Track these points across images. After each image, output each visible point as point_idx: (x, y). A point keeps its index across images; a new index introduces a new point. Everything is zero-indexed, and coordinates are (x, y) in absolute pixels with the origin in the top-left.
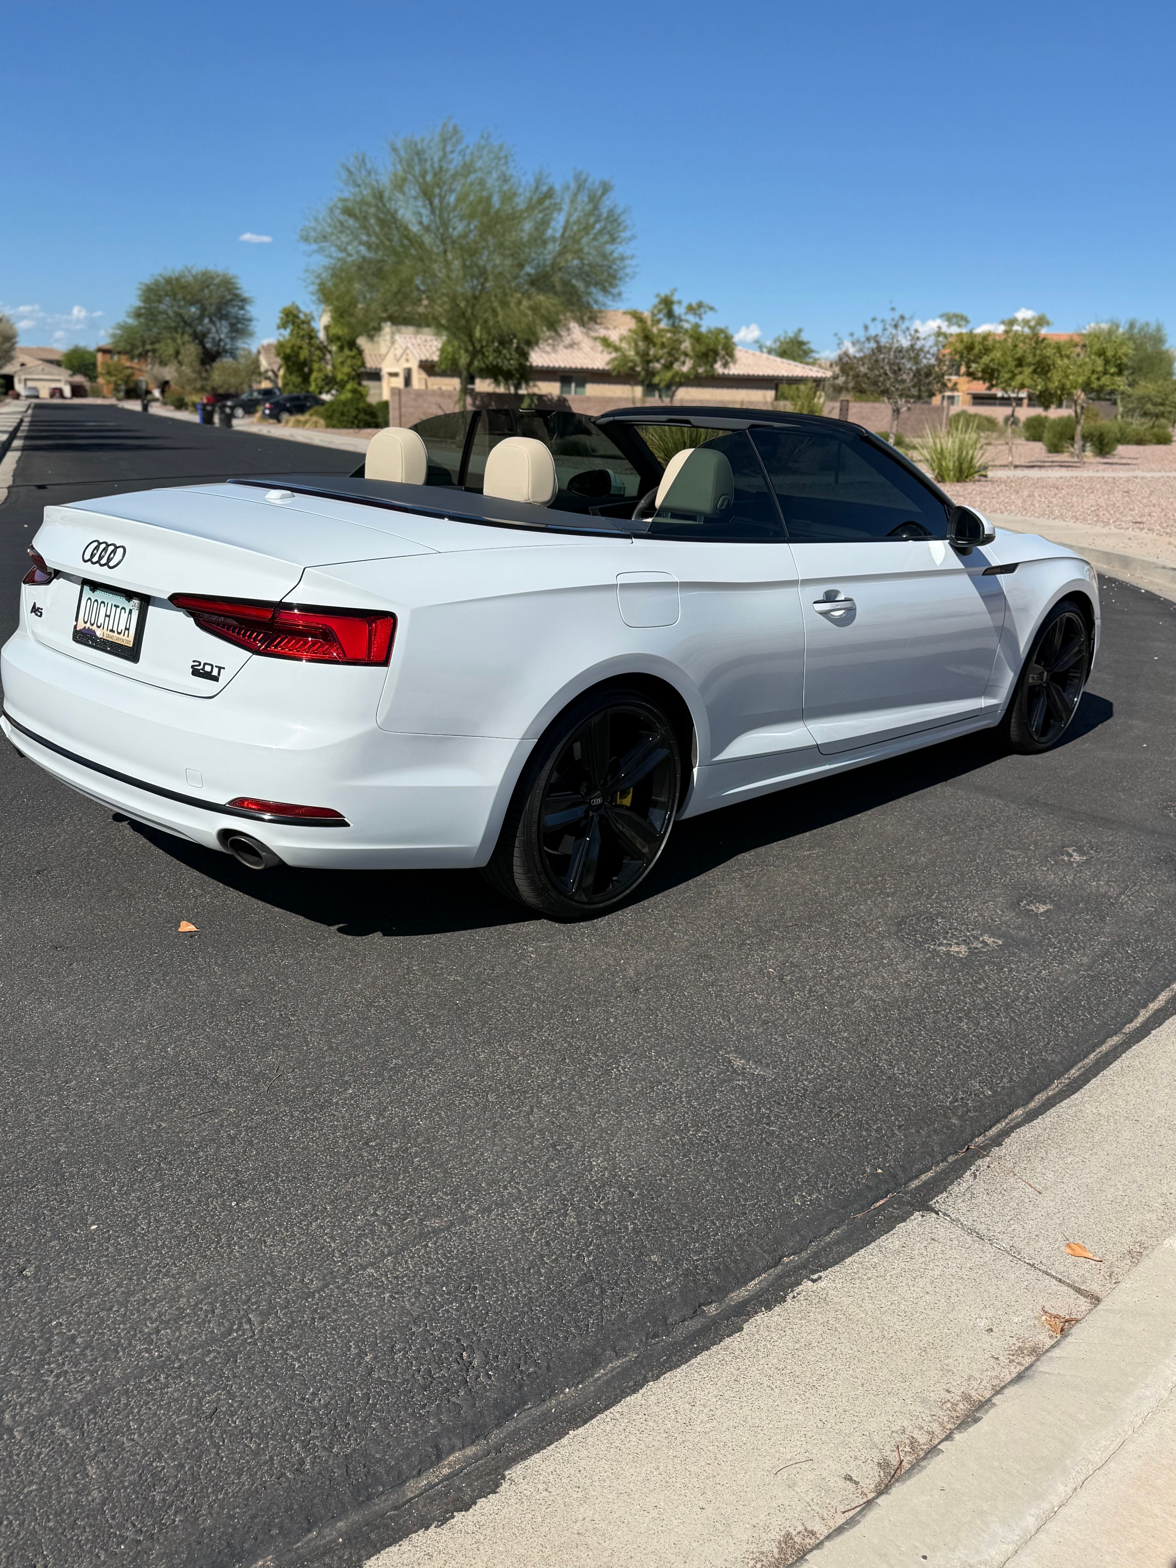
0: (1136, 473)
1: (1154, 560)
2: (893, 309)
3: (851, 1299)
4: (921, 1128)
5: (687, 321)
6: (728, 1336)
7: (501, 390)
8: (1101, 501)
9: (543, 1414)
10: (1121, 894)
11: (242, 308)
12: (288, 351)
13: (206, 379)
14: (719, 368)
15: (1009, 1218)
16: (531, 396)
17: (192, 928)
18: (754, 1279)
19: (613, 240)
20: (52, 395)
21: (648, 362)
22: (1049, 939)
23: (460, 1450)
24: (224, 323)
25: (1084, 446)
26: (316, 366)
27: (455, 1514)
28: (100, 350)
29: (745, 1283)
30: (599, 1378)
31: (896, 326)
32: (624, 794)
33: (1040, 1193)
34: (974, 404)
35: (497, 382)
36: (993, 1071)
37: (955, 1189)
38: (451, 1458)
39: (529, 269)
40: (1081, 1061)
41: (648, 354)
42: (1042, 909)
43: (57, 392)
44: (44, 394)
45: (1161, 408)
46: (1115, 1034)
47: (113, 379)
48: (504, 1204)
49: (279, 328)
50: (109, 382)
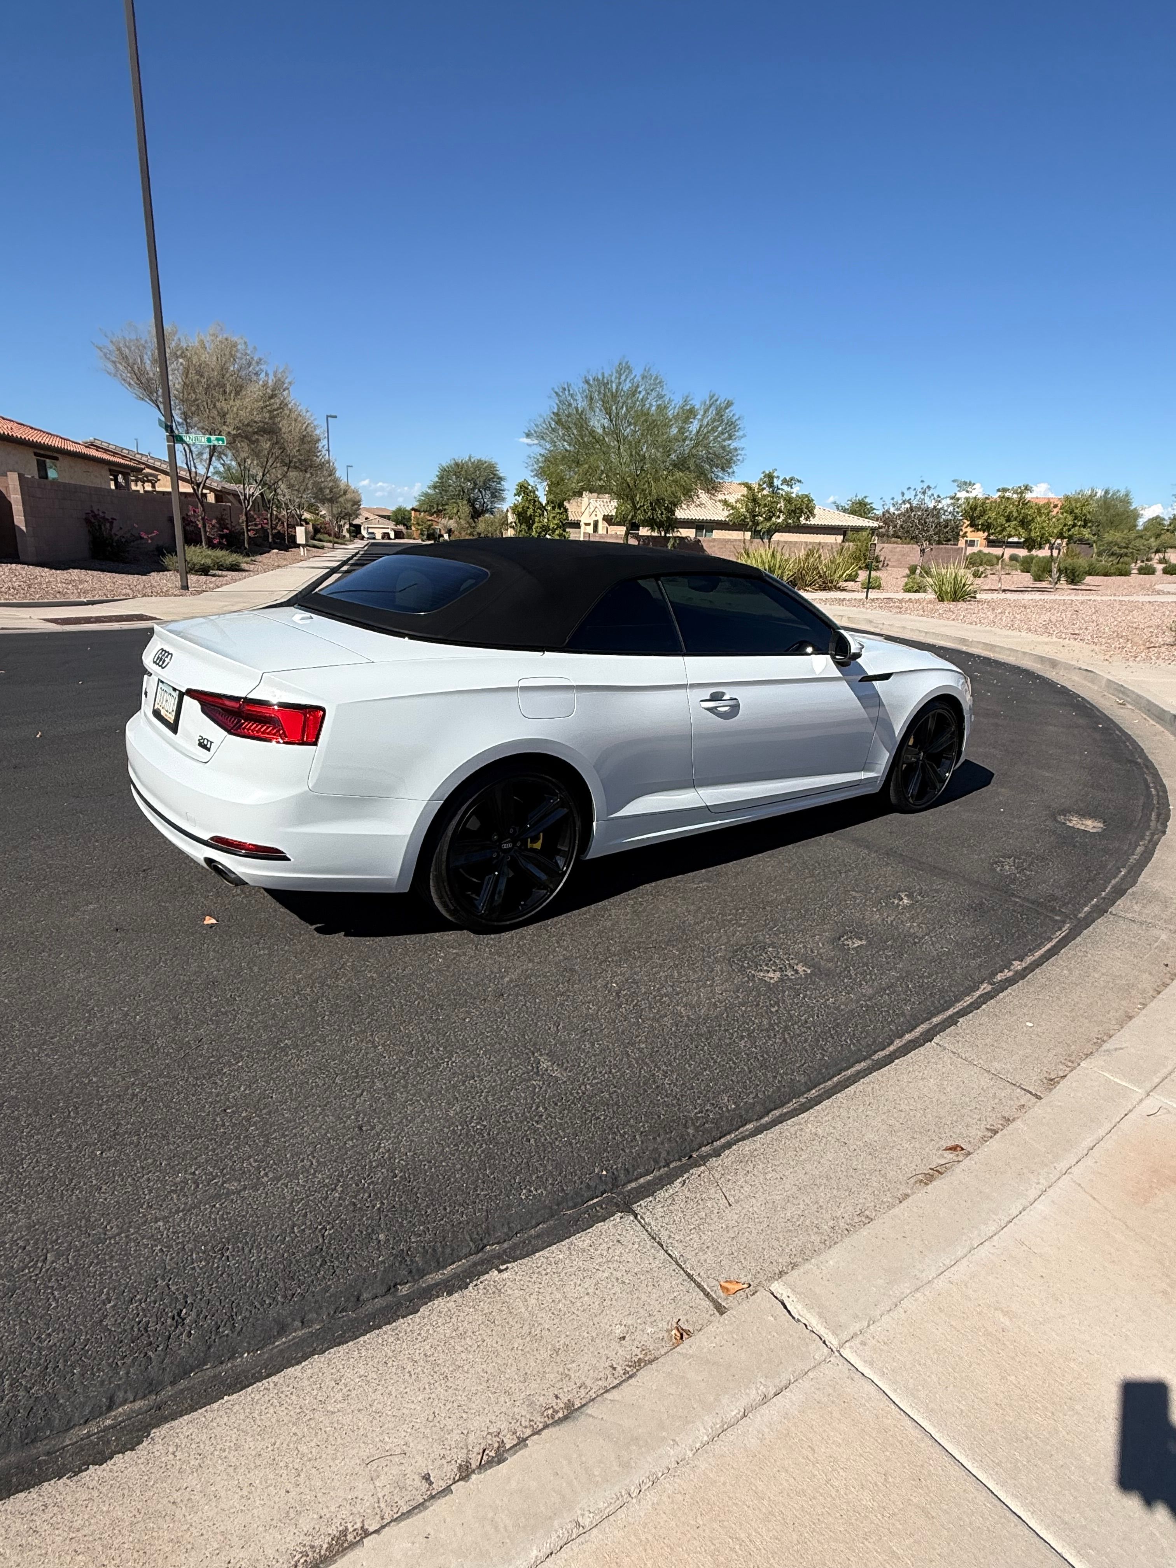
0: (1092, 598)
1: (1074, 663)
2: (922, 481)
3: (521, 1292)
4: (659, 1135)
5: (782, 490)
6: (403, 1317)
7: (655, 534)
8: (1053, 618)
9: (214, 1376)
10: (926, 935)
11: (500, 483)
12: (520, 510)
13: (474, 527)
14: (803, 520)
15: (692, 1227)
16: (675, 538)
17: (213, 921)
18: (453, 1263)
19: (730, 437)
20: (383, 538)
21: (754, 516)
22: (849, 971)
23: (131, 1402)
24: (488, 492)
25: (1059, 577)
26: (537, 519)
27: (91, 1466)
28: (413, 509)
29: (444, 1267)
30: (277, 1346)
31: (924, 493)
32: (535, 840)
33: (730, 1205)
34: (988, 546)
35: (653, 530)
36: (745, 1087)
37: (662, 1194)
38: (120, 1410)
39: (673, 456)
40: (824, 1082)
41: (754, 511)
42: (857, 943)
43: (386, 536)
44: (379, 536)
45: (1125, 550)
46: (864, 1060)
47: (420, 527)
48: (290, 1175)
49: (515, 495)
50: (417, 530)
